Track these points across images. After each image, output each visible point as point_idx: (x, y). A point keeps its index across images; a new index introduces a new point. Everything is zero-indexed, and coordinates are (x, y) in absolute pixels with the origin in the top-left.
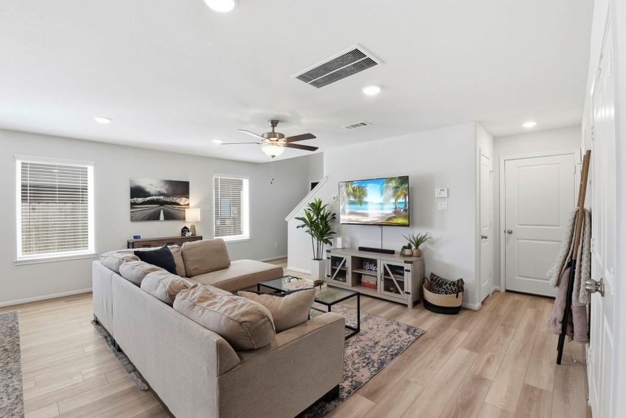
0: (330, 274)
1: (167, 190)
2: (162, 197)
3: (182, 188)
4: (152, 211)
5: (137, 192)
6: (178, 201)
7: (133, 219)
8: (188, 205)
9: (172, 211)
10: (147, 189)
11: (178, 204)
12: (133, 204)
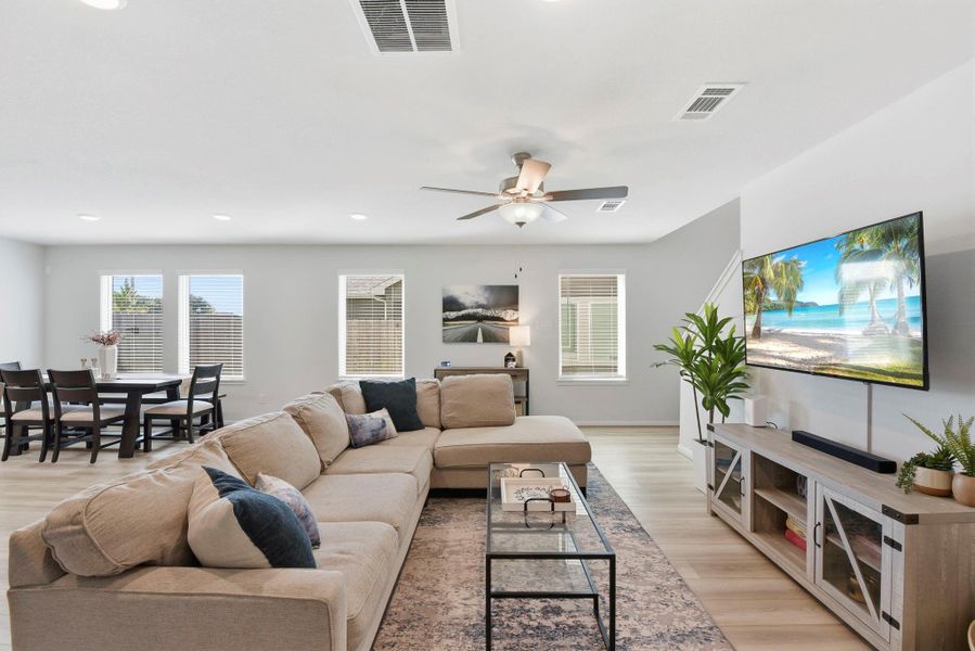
0: (713, 484)
1: (486, 298)
2: (480, 310)
3: (509, 296)
4: (467, 329)
5: (450, 304)
6: (502, 314)
7: (446, 340)
8: (516, 320)
9: (493, 329)
10: (462, 300)
11: (502, 320)
12: (445, 320)
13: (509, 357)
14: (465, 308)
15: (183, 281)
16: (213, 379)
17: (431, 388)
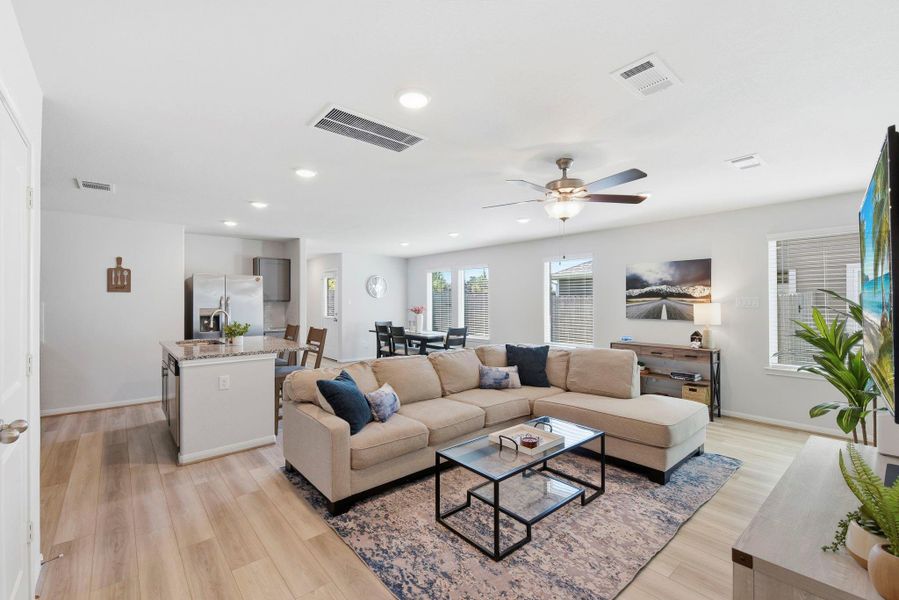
1: (671, 275)
2: (664, 287)
3: (700, 270)
4: (650, 306)
5: (633, 282)
6: (690, 291)
7: (629, 316)
8: (707, 297)
9: (678, 306)
10: (645, 278)
11: (690, 296)
12: (629, 297)
13: (696, 336)
14: (648, 285)
15: (461, 273)
16: (462, 337)
17: (561, 356)
